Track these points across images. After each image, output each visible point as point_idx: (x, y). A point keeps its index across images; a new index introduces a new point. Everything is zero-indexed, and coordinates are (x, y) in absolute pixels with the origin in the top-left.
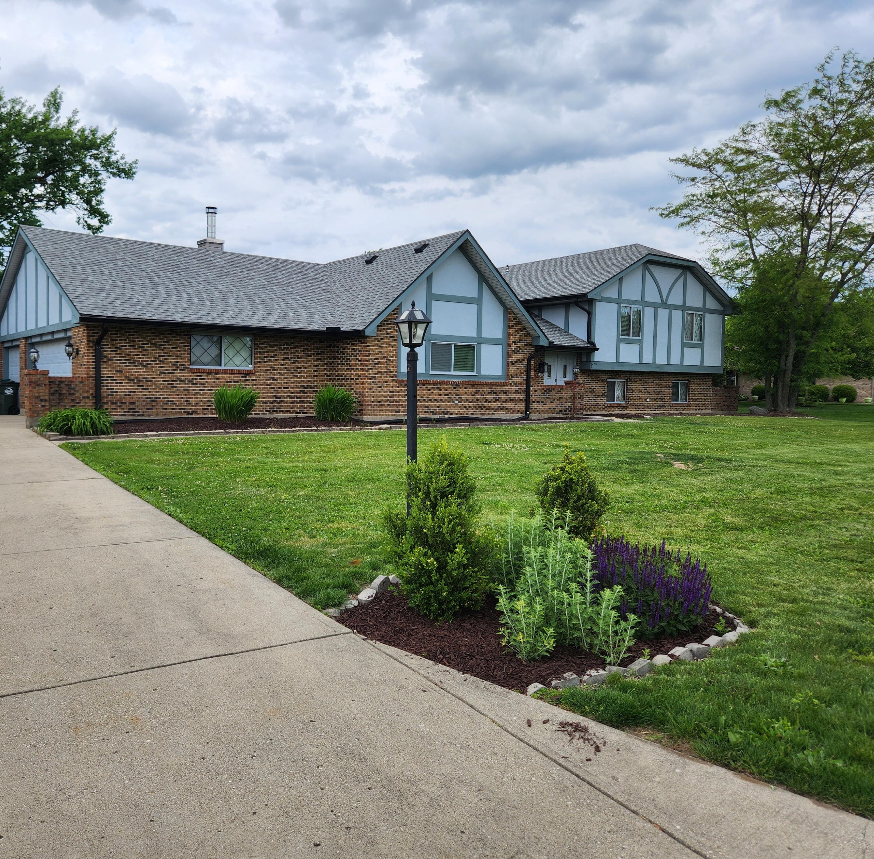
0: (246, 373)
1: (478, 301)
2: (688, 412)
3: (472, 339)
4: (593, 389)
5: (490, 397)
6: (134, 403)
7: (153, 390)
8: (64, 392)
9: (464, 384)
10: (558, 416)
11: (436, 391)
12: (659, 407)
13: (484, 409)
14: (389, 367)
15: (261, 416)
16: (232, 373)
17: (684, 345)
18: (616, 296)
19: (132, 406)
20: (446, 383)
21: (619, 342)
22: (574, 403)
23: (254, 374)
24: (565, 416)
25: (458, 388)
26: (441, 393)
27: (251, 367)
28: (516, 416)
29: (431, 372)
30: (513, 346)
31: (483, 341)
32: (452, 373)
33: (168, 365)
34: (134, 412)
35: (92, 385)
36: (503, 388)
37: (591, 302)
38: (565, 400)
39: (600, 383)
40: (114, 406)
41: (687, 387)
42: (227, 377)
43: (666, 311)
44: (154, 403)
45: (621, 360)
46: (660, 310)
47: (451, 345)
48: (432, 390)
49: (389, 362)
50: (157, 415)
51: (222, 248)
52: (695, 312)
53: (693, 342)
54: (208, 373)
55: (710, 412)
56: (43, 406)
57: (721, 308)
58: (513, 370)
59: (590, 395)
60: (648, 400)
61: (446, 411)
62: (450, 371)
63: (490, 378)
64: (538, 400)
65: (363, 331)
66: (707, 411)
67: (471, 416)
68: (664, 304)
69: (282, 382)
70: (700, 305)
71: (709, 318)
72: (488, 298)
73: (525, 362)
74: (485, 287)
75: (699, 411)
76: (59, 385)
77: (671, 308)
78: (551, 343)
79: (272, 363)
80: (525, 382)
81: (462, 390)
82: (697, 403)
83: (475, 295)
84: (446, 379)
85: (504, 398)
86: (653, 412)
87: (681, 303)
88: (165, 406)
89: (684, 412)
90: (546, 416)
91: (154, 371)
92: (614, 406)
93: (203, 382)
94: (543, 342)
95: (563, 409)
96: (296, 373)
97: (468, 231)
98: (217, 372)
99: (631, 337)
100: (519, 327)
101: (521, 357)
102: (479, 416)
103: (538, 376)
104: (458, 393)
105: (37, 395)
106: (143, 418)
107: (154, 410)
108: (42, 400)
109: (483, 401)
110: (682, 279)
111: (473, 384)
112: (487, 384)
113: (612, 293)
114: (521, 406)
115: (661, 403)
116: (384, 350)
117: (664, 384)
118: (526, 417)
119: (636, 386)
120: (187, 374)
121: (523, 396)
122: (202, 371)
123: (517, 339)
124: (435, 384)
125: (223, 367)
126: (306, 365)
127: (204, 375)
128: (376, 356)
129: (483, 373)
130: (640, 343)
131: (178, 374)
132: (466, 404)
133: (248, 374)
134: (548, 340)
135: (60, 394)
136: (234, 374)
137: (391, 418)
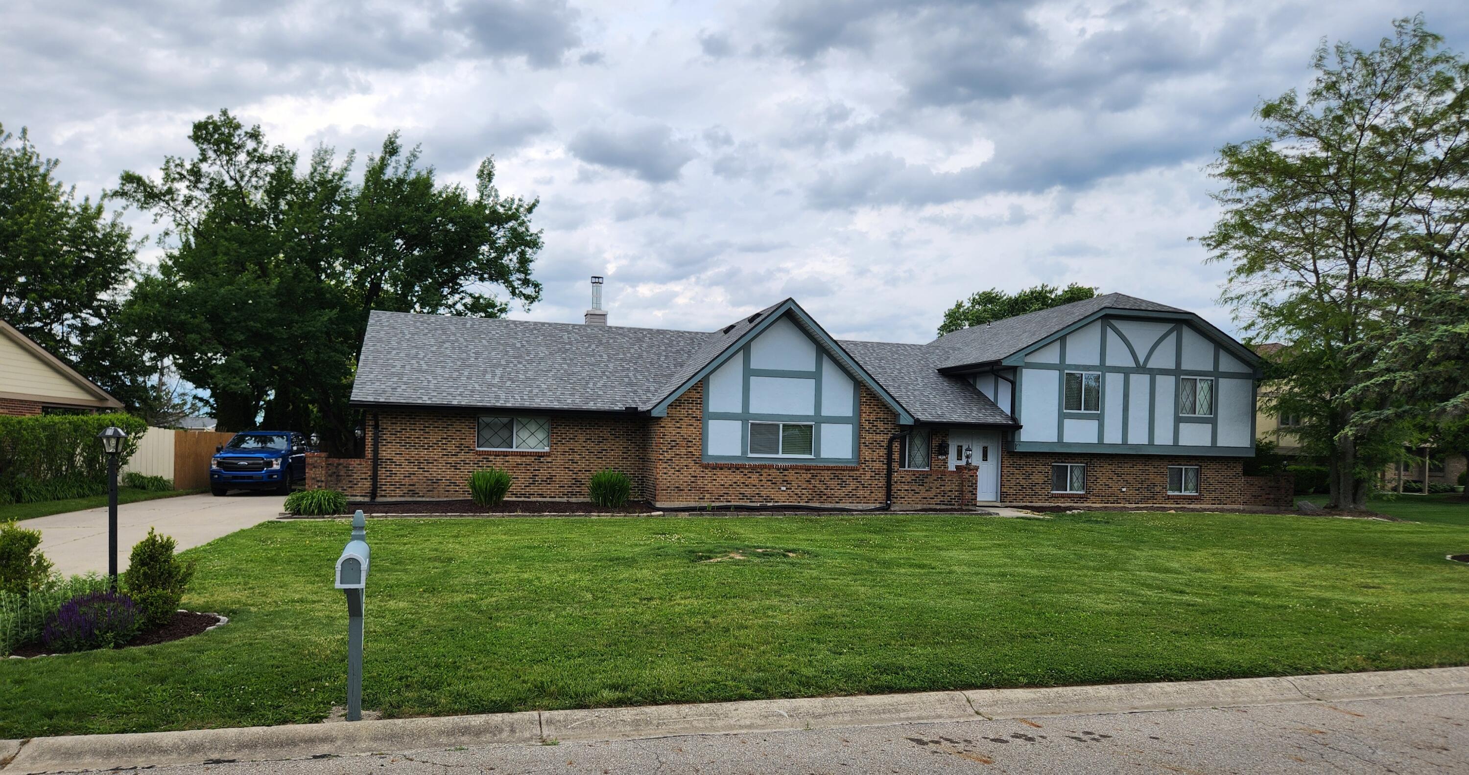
0: (539, 455)
1: (817, 376)
2: (1198, 506)
3: (807, 418)
4: (1028, 476)
5: (833, 483)
6: (414, 485)
7: (435, 471)
8: (342, 473)
9: (793, 468)
10: (938, 507)
11: (755, 476)
12: (1145, 500)
13: (825, 497)
14: (690, 449)
15: (557, 499)
16: (523, 455)
17: (1178, 420)
18: (1056, 360)
19: (411, 488)
20: (770, 467)
21: (1062, 417)
22: (961, 492)
23: (549, 456)
24: (950, 507)
25: (786, 473)
26: (762, 478)
27: (547, 449)
28: (872, 506)
29: (750, 455)
30: (867, 426)
31: (820, 419)
32: (780, 455)
33: (452, 448)
34: (414, 493)
35: (370, 467)
36: (851, 473)
37: (1014, 370)
38: (949, 488)
39: (1041, 468)
40: (392, 488)
41: (1198, 473)
42: (519, 460)
43: (1146, 378)
44: (435, 485)
45: (1066, 439)
46: (1133, 377)
47: (778, 426)
48: (749, 475)
49: (690, 444)
50: (439, 497)
51: (605, 319)
52: (1198, 378)
53: (1197, 415)
54: (496, 455)
55: (1241, 507)
56: (319, 487)
57: (1251, 371)
58: (866, 453)
59: (1023, 482)
60: (1124, 490)
61: (768, 499)
62: (777, 453)
63: (831, 462)
64: (906, 487)
65: (649, 411)
66: (1235, 507)
67: (805, 504)
68: (1141, 369)
69: (582, 465)
70: (1210, 368)
71: (1224, 384)
72: (829, 372)
73: (885, 444)
74: (825, 359)
75: (1219, 506)
76: (337, 467)
77: (1153, 373)
78: (917, 421)
79: (571, 444)
80: (885, 467)
81: (791, 475)
82: (1213, 495)
83: (812, 368)
84: (767, 463)
85: (853, 485)
86: (1134, 506)
87: (1172, 366)
88: (448, 488)
89: (1191, 506)
90: (919, 507)
91: (436, 453)
92: (1062, 496)
93: (490, 464)
94: (905, 420)
95: (947, 499)
96: (600, 455)
97: (790, 299)
98: (505, 454)
99: (1083, 411)
100: (875, 402)
101: (879, 438)
102: (817, 505)
103: (938, 460)
104: (786, 478)
105: (313, 476)
106: (424, 499)
107: (436, 492)
108: (318, 481)
109: (822, 487)
110: (1174, 334)
111: (808, 469)
112: (828, 468)
113: (1051, 355)
114: (881, 495)
115: (1147, 494)
116: (683, 431)
117: (1152, 469)
118: (886, 508)
119: (1103, 474)
120: (471, 456)
121: (882, 482)
122: (489, 453)
123: (873, 417)
124: (753, 468)
125: (514, 449)
126: (613, 447)
127: (491, 458)
128: (673, 438)
129: (823, 455)
130: (1100, 419)
131: (462, 456)
132: (797, 491)
133: (542, 456)
134: (913, 417)
135: (338, 476)
136: (525, 456)
137: (692, 504)
